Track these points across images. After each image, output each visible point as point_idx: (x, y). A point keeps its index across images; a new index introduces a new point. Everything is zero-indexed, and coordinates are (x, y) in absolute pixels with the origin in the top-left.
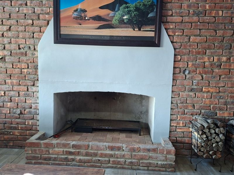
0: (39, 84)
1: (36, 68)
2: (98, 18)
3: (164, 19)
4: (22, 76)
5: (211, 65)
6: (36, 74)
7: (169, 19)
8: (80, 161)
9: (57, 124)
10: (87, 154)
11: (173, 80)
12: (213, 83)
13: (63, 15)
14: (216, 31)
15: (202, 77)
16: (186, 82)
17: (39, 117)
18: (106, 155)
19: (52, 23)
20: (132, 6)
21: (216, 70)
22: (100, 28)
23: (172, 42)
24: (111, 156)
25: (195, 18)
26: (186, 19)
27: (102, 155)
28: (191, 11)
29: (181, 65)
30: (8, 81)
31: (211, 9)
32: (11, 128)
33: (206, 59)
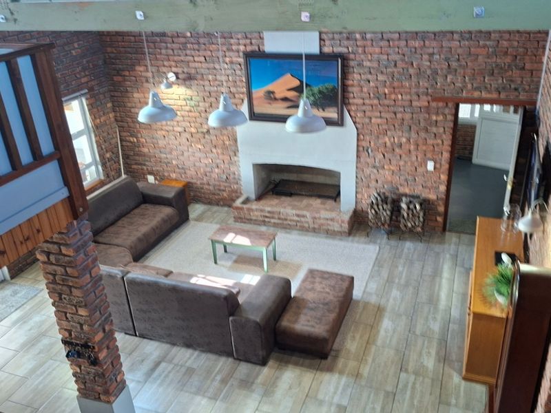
0: (240, 154)
1: (236, 141)
2: (285, 99)
3: (347, 101)
4: (225, 147)
5: (392, 145)
6: (237, 146)
7: (351, 101)
8: (274, 223)
9: (258, 188)
10: (279, 219)
11: (357, 156)
12: (394, 162)
13: (254, 96)
14: (395, 114)
15: (384, 156)
16: (368, 160)
17: (242, 183)
18: (293, 221)
19: (246, 102)
20: (316, 89)
21: (397, 150)
22: (289, 107)
23: (355, 123)
24: (298, 221)
25: (376, 101)
26: (367, 101)
27: (291, 220)
28: (372, 95)
29: (364, 144)
30: (214, 150)
31: (390, 93)
32: (220, 190)
33: (387, 139)
